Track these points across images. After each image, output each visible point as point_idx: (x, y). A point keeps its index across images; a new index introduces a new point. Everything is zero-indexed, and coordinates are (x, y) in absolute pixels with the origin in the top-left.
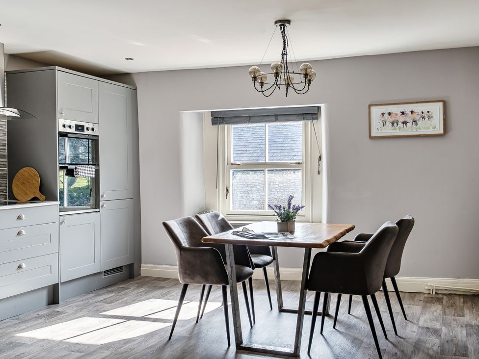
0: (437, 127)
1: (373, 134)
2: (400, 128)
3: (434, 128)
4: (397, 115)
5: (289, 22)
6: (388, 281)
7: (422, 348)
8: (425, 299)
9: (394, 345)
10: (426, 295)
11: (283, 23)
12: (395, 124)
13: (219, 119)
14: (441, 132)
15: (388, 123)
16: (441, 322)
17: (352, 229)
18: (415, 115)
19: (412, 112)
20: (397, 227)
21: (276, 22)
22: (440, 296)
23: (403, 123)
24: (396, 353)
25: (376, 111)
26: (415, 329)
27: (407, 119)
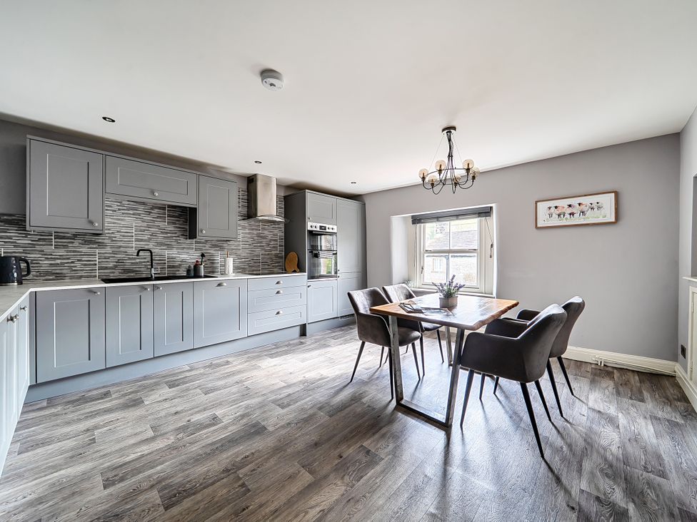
0: (608, 215)
1: (539, 226)
2: (566, 219)
3: (605, 217)
4: (563, 207)
5: (454, 128)
6: (554, 361)
7: (596, 446)
8: (593, 370)
9: (558, 431)
10: (593, 366)
11: (449, 129)
12: (562, 216)
13: (416, 220)
14: (613, 220)
15: (554, 215)
16: (616, 406)
17: (516, 305)
18: (582, 207)
19: (580, 204)
20: (566, 313)
21: (443, 130)
22: (610, 369)
23: (570, 214)
24: (562, 448)
25: (542, 207)
26: (584, 410)
27: (574, 211)
